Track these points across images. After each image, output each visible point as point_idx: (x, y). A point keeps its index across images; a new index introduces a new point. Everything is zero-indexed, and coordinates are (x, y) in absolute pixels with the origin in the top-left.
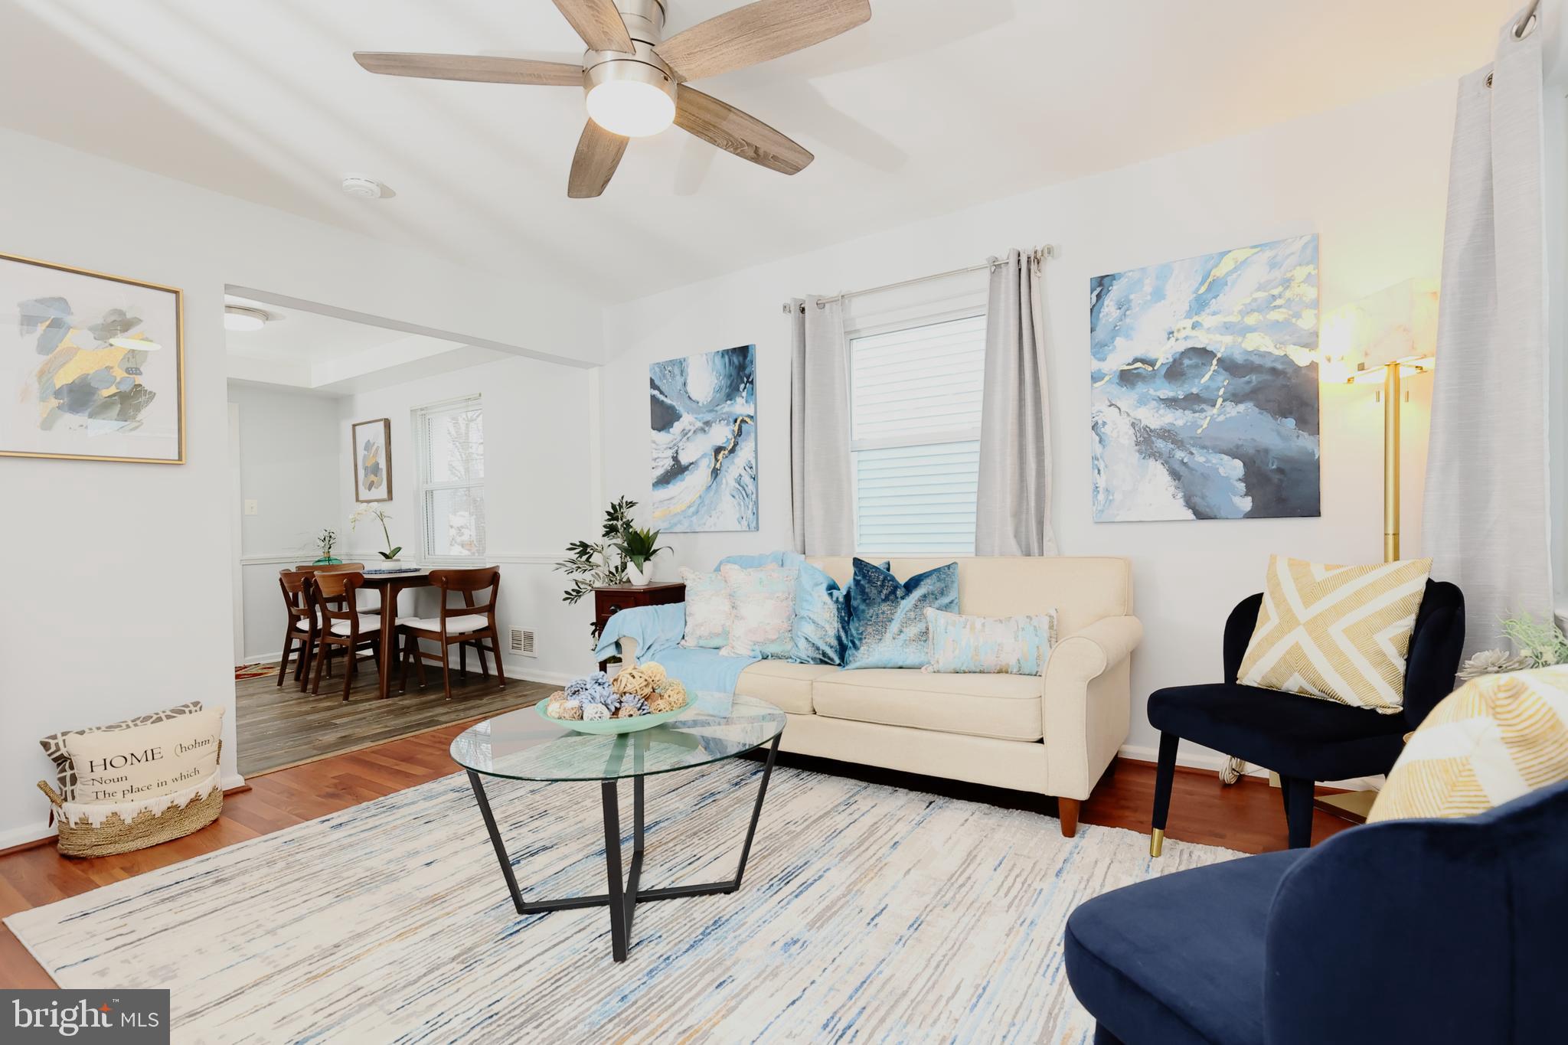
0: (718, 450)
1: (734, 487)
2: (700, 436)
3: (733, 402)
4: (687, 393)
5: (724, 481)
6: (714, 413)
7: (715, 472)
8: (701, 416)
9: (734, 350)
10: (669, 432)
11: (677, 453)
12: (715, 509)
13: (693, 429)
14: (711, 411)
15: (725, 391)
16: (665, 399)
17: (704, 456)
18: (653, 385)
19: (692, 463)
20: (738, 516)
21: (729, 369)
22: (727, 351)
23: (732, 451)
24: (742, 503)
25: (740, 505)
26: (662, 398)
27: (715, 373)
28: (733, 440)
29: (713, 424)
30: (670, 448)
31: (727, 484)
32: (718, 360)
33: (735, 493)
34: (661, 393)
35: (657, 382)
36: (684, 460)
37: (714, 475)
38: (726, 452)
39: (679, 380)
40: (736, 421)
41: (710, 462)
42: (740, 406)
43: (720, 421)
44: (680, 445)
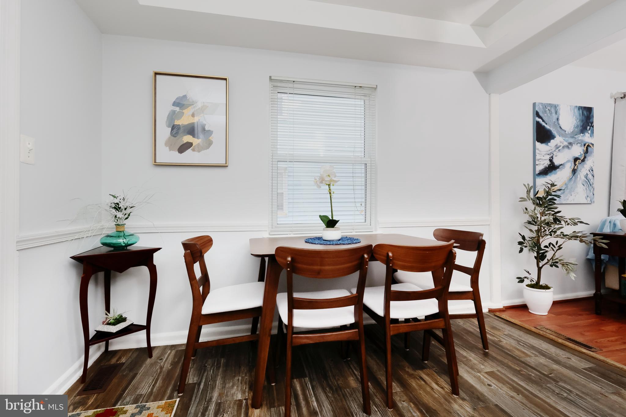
0: (576, 159)
1: (584, 179)
2: (566, 150)
3: (584, 135)
4: (559, 124)
5: (579, 176)
6: (574, 139)
7: (574, 171)
8: (567, 139)
9: (585, 108)
10: (548, 145)
11: (552, 157)
12: (574, 191)
13: (562, 145)
14: (573, 137)
15: (580, 128)
16: (546, 125)
17: (568, 161)
18: (537, 114)
19: (562, 165)
20: (586, 195)
21: (582, 117)
22: (581, 107)
23: (583, 161)
24: (588, 189)
25: (586, 189)
26: (543, 124)
27: (575, 117)
28: (584, 155)
29: (574, 145)
30: (548, 154)
31: (580, 177)
32: (576, 110)
33: (584, 183)
34: (543, 121)
35: (541, 114)
36: (557, 162)
37: (573, 173)
38: (580, 161)
39: (555, 117)
40: (585, 145)
41: (571, 165)
42: (586, 138)
43: (577, 144)
44: (555, 153)
